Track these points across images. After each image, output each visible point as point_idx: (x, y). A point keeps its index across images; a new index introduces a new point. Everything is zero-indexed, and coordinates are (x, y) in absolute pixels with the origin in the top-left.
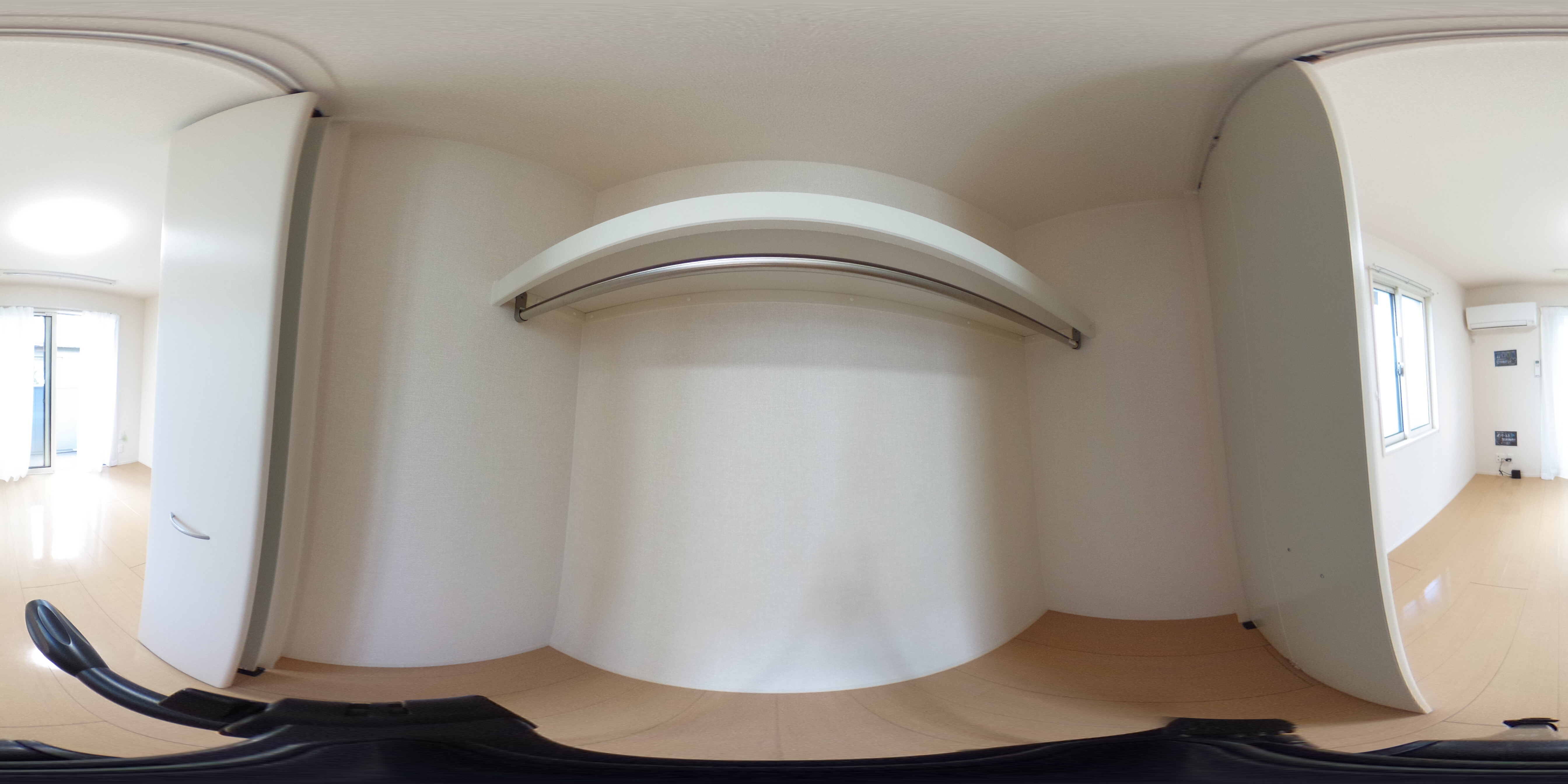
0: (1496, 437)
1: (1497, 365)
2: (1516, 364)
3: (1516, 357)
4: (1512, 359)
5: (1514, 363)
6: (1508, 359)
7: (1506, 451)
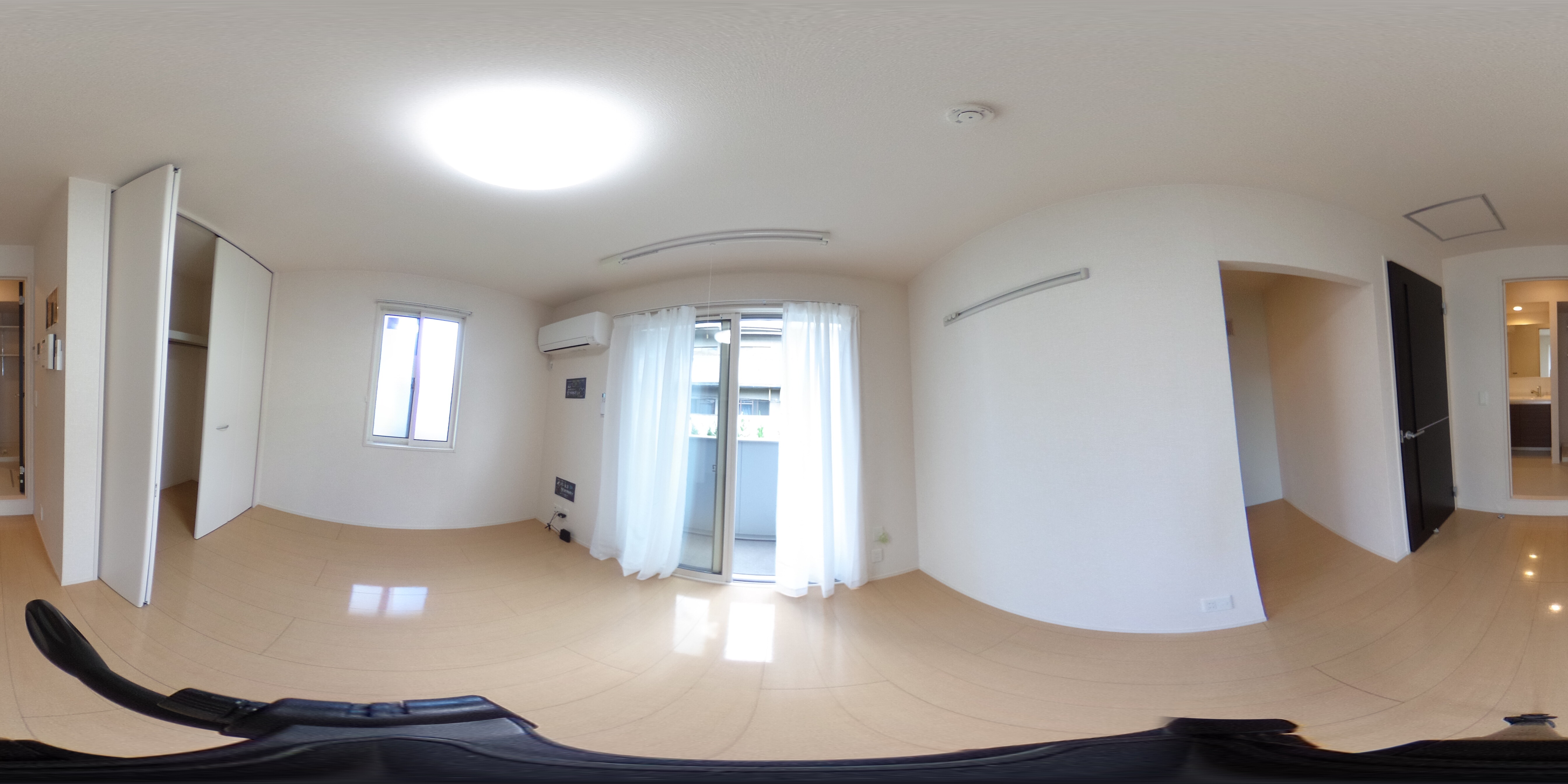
0: (557, 485)
1: (568, 396)
2: (584, 397)
3: (585, 388)
4: (581, 390)
5: (582, 395)
6: (577, 389)
7: (562, 504)
